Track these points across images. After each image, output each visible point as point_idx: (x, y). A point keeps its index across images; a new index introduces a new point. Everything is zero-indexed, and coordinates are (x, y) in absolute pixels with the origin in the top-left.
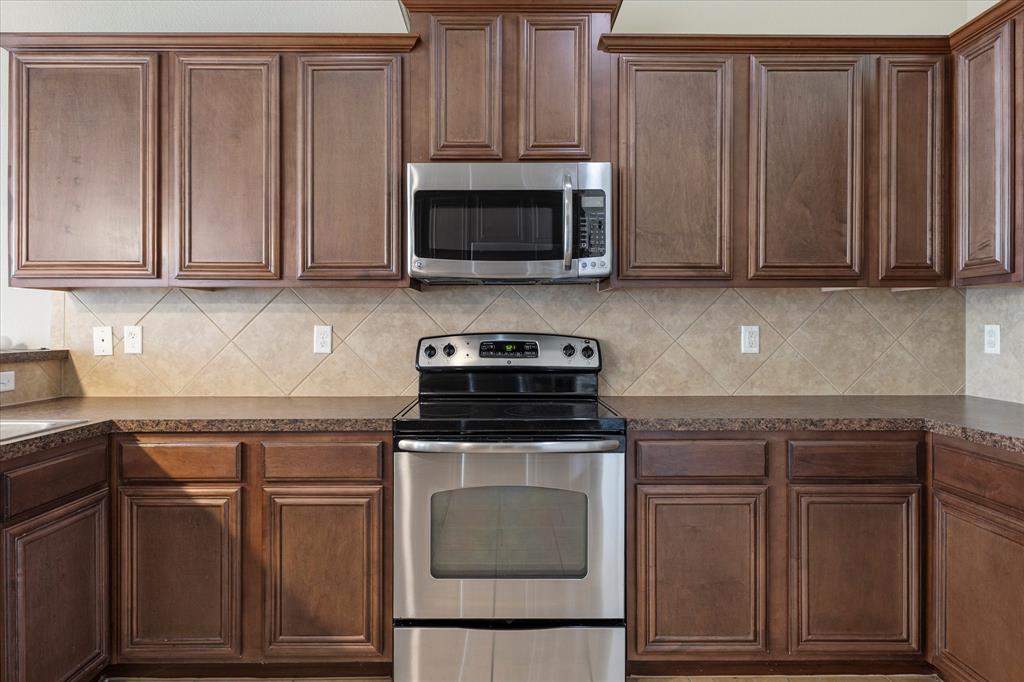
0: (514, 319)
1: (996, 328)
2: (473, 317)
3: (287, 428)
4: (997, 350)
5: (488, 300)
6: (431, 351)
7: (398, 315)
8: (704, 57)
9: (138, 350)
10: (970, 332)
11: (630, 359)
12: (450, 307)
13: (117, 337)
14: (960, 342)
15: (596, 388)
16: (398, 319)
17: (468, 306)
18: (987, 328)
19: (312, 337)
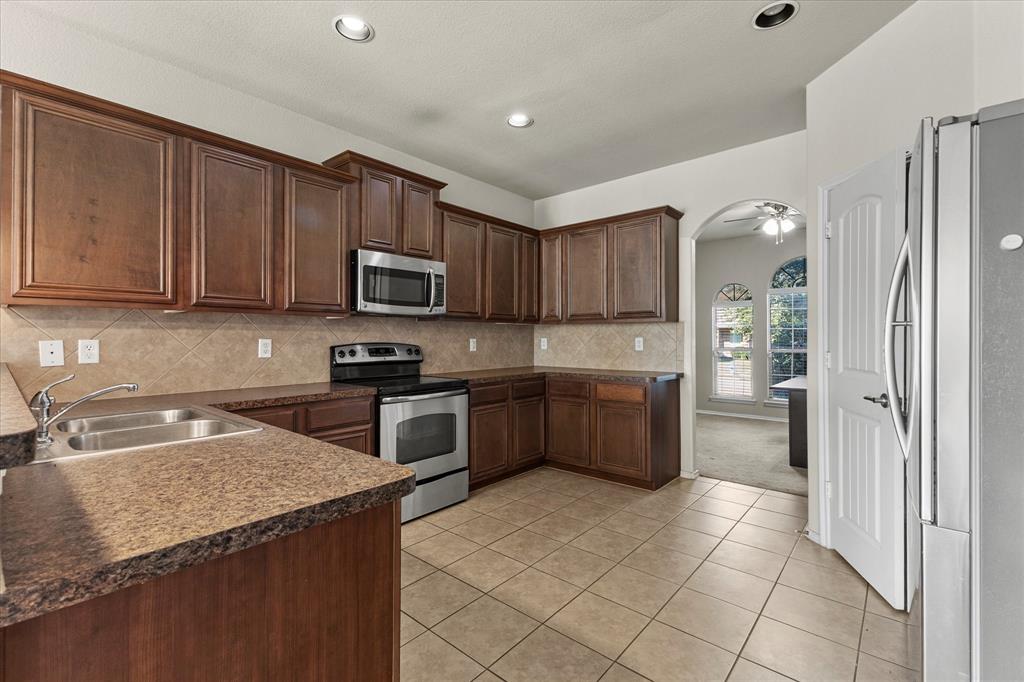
0: (378, 335)
1: (546, 339)
2: (358, 334)
3: (323, 399)
4: (546, 348)
5: (366, 324)
6: (342, 354)
7: (315, 333)
8: (473, 220)
9: (95, 360)
10: (536, 341)
11: (430, 356)
12: (345, 328)
13: (70, 351)
14: (532, 345)
15: (418, 370)
16: (315, 335)
17: (355, 328)
18: (543, 340)
19: (258, 346)
